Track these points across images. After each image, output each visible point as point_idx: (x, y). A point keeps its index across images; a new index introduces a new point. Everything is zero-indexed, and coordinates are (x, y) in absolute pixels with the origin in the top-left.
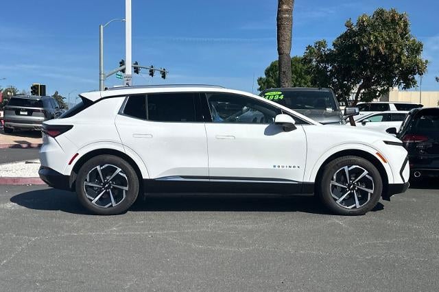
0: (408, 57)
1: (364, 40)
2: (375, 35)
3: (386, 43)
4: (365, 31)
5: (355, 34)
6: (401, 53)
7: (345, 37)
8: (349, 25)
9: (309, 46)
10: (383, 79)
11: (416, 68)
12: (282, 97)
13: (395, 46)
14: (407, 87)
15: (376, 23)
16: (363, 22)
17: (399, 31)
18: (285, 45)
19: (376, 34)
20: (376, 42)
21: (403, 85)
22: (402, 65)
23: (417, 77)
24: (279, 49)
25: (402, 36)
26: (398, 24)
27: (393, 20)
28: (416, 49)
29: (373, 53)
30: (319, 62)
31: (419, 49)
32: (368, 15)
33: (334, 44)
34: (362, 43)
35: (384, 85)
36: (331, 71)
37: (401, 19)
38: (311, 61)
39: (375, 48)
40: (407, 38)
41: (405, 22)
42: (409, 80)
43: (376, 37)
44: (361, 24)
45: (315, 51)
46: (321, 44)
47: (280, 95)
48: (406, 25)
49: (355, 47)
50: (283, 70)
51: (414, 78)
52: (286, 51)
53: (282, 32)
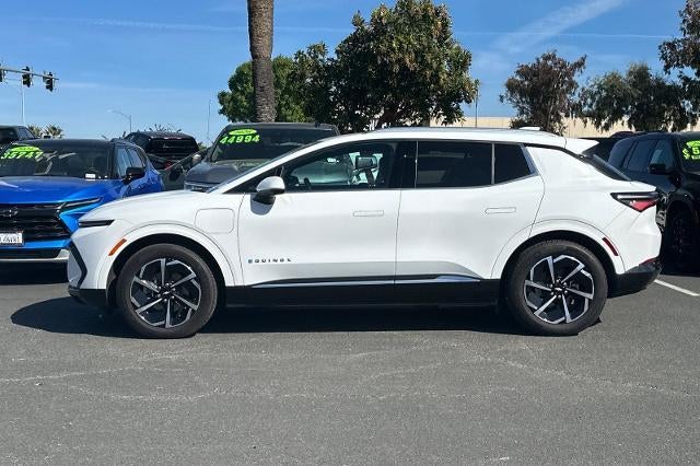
0: (449, 75)
1: (383, 48)
2: (399, 40)
3: (415, 52)
4: (385, 32)
5: (368, 37)
6: (439, 69)
7: (354, 40)
8: (358, 22)
9: (299, 53)
10: (414, 108)
11: (461, 92)
12: (257, 139)
13: (429, 57)
14: (449, 120)
15: (400, 21)
16: (381, 19)
17: (436, 33)
18: (262, 43)
19: (401, 38)
20: (401, 51)
21: (443, 118)
22: (441, 88)
23: (463, 106)
24: (253, 49)
25: (441, 40)
26: (433, 22)
27: (426, 17)
28: (461, 63)
29: (396, 68)
30: (315, 79)
31: (465, 61)
32: (388, 7)
33: (337, 52)
34: (379, 53)
35: (416, 117)
36: (335, 93)
37: (437, 14)
38: (303, 77)
39: (399, 61)
40: (447, 44)
41: (443, 19)
42: (452, 110)
43: (401, 43)
44: (377, 21)
45: (309, 61)
46: (318, 49)
47: (253, 135)
48: (445, 25)
49: (369, 57)
50: (261, 83)
51: (458, 107)
52: (264, 52)
53: (257, 20)
